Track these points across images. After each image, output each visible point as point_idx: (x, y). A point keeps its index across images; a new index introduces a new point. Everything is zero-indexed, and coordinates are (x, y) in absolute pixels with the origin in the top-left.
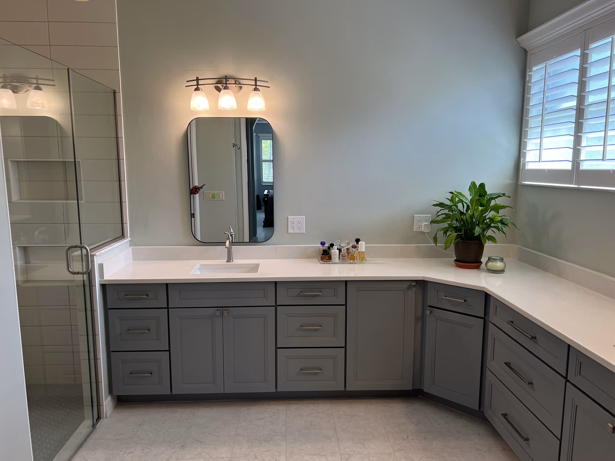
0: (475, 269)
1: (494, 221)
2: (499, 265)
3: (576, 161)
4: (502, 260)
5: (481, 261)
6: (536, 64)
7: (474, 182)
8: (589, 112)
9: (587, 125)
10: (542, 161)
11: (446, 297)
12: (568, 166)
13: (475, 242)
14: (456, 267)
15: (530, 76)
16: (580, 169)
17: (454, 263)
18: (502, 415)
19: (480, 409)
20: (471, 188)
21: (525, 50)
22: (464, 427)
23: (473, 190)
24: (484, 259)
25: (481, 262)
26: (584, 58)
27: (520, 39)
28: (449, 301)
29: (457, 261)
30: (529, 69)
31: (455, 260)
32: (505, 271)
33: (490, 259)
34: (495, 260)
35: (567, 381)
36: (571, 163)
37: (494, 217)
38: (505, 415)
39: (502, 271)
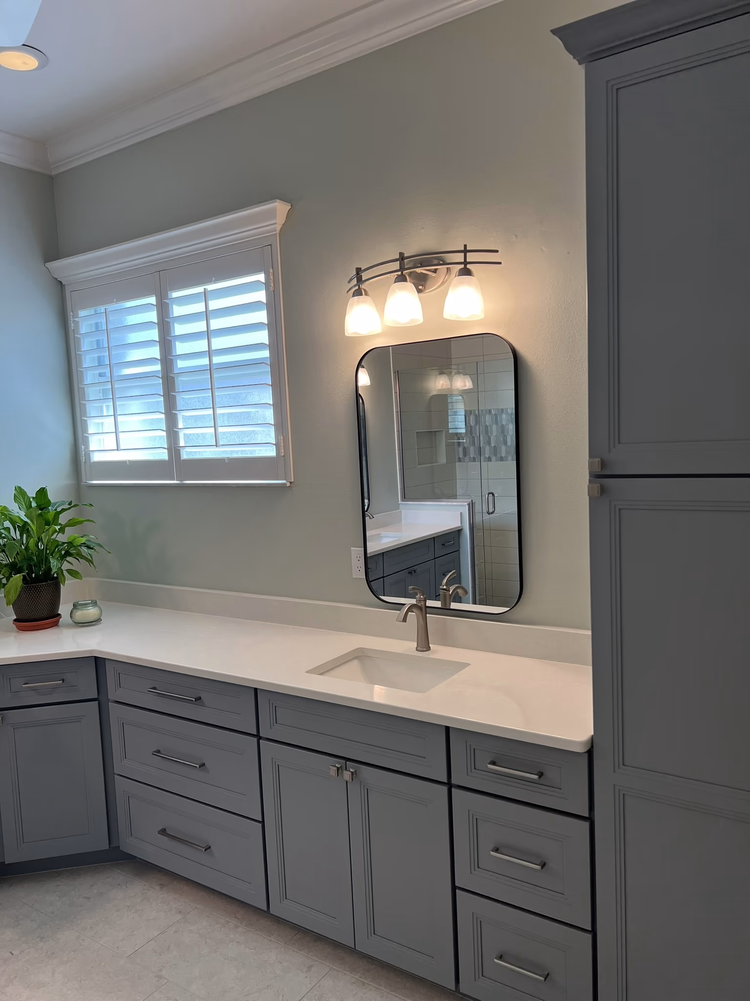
0: (53, 628)
1: (75, 544)
2: (91, 612)
3: (174, 448)
4: (94, 603)
5: (59, 612)
6: (84, 307)
7: (20, 488)
8: (181, 382)
9: (181, 399)
10: (121, 448)
11: (27, 684)
12: (163, 455)
13: (48, 584)
14: (18, 632)
15: (76, 323)
16: (182, 459)
17: (14, 626)
18: (158, 833)
19: (111, 846)
20: (18, 498)
21: (61, 282)
22: (92, 886)
23: (22, 500)
24: (64, 609)
25: (59, 615)
26: (163, 309)
27: (48, 265)
28: (34, 689)
29: (18, 622)
30: (72, 312)
31: (15, 620)
32: (101, 620)
33: (75, 606)
34: (85, 605)
35: (261, 738)
36: (166, 451)
37: (72, 538)
38: (163, 832)
39: (97, 621)
